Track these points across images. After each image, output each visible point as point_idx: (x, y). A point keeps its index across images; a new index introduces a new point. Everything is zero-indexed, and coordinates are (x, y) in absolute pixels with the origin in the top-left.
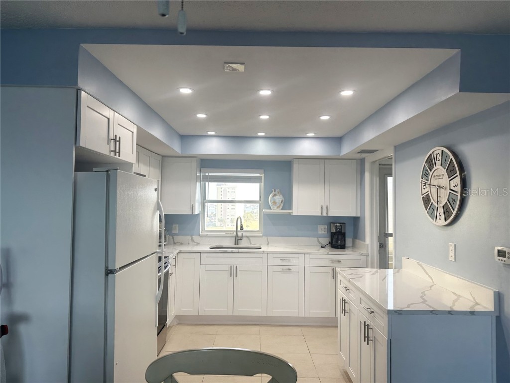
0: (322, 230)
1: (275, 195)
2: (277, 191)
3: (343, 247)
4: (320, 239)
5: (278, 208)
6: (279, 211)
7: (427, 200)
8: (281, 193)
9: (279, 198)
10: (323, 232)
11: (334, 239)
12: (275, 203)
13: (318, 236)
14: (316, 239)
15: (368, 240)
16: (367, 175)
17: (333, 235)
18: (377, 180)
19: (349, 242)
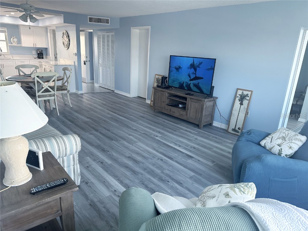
0: (34, 52)
1: (14, 39)
2: (14, 37)
3: (43, 58)
4: (34, 56)
5: (15, 43)
6: (16, 45)
7: (63, 43)
8: (16, 38)
9: (15, 40)
10: (34, 53)
11: (39, 55)
12: (14, 42)
13: (33, 55)
14: (32, 56)
15: (51, 55)
16: (49, 34)
17: (38, 54)
18: (52, 35)
19: (44, 56)
